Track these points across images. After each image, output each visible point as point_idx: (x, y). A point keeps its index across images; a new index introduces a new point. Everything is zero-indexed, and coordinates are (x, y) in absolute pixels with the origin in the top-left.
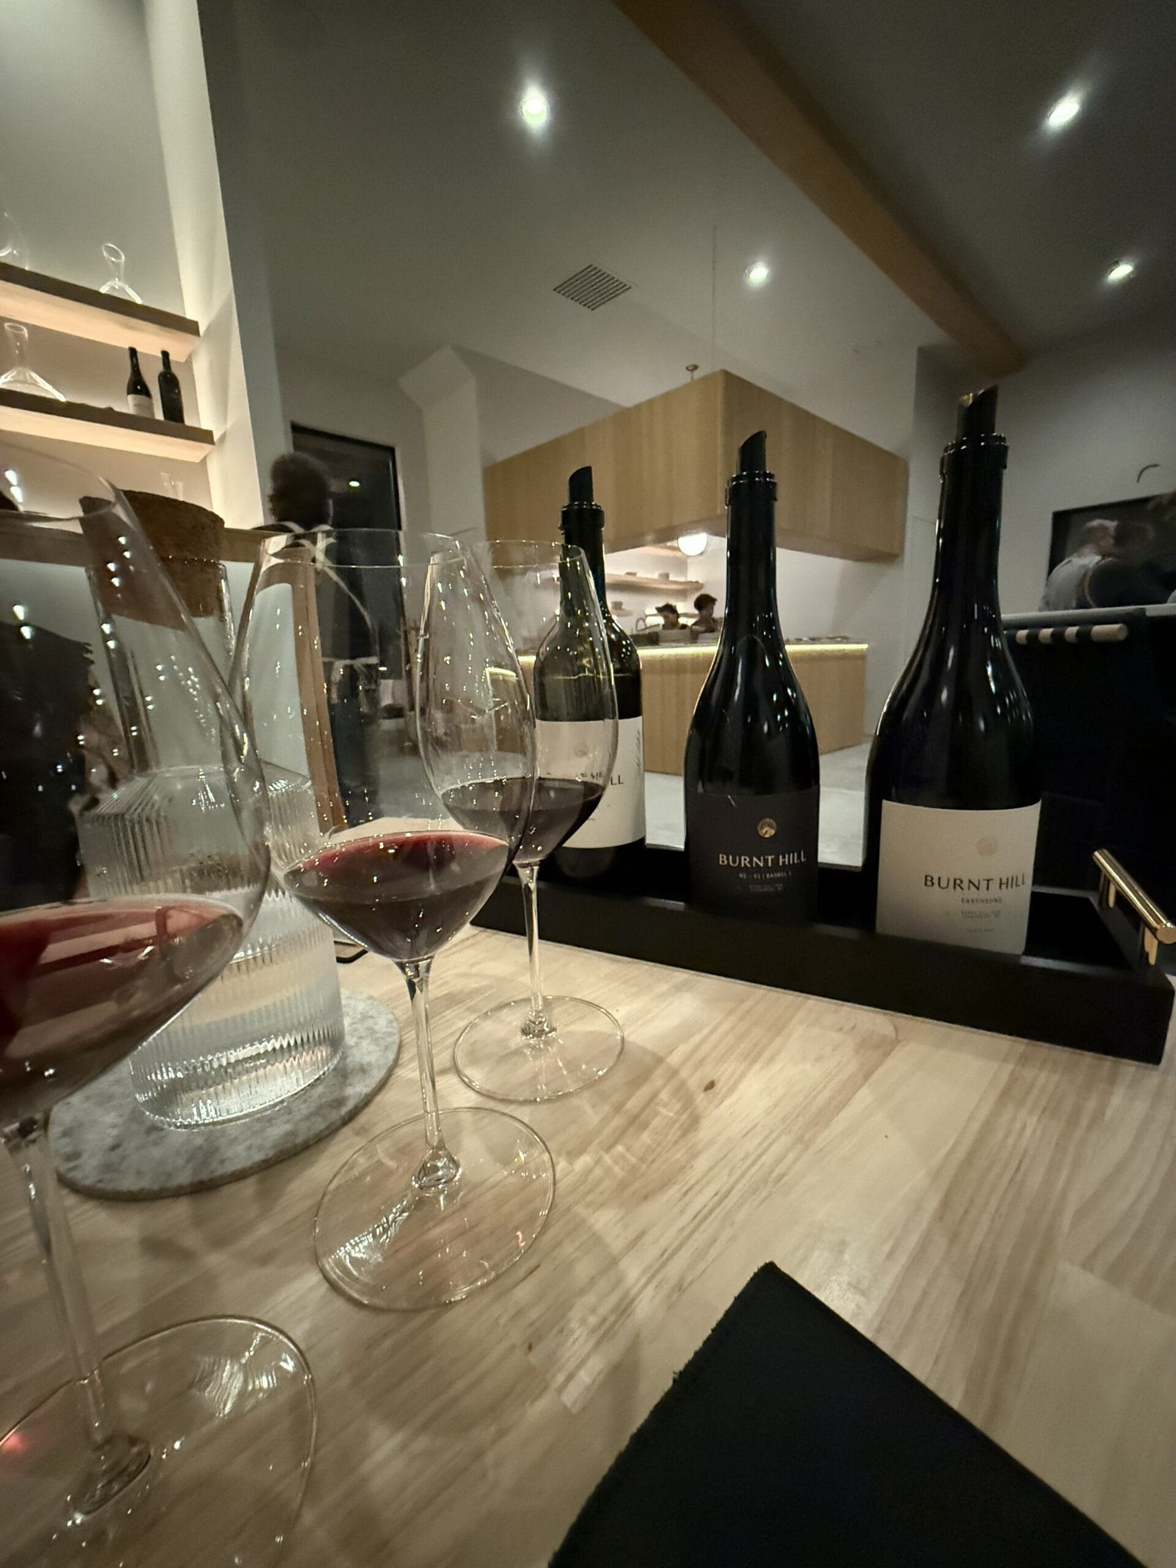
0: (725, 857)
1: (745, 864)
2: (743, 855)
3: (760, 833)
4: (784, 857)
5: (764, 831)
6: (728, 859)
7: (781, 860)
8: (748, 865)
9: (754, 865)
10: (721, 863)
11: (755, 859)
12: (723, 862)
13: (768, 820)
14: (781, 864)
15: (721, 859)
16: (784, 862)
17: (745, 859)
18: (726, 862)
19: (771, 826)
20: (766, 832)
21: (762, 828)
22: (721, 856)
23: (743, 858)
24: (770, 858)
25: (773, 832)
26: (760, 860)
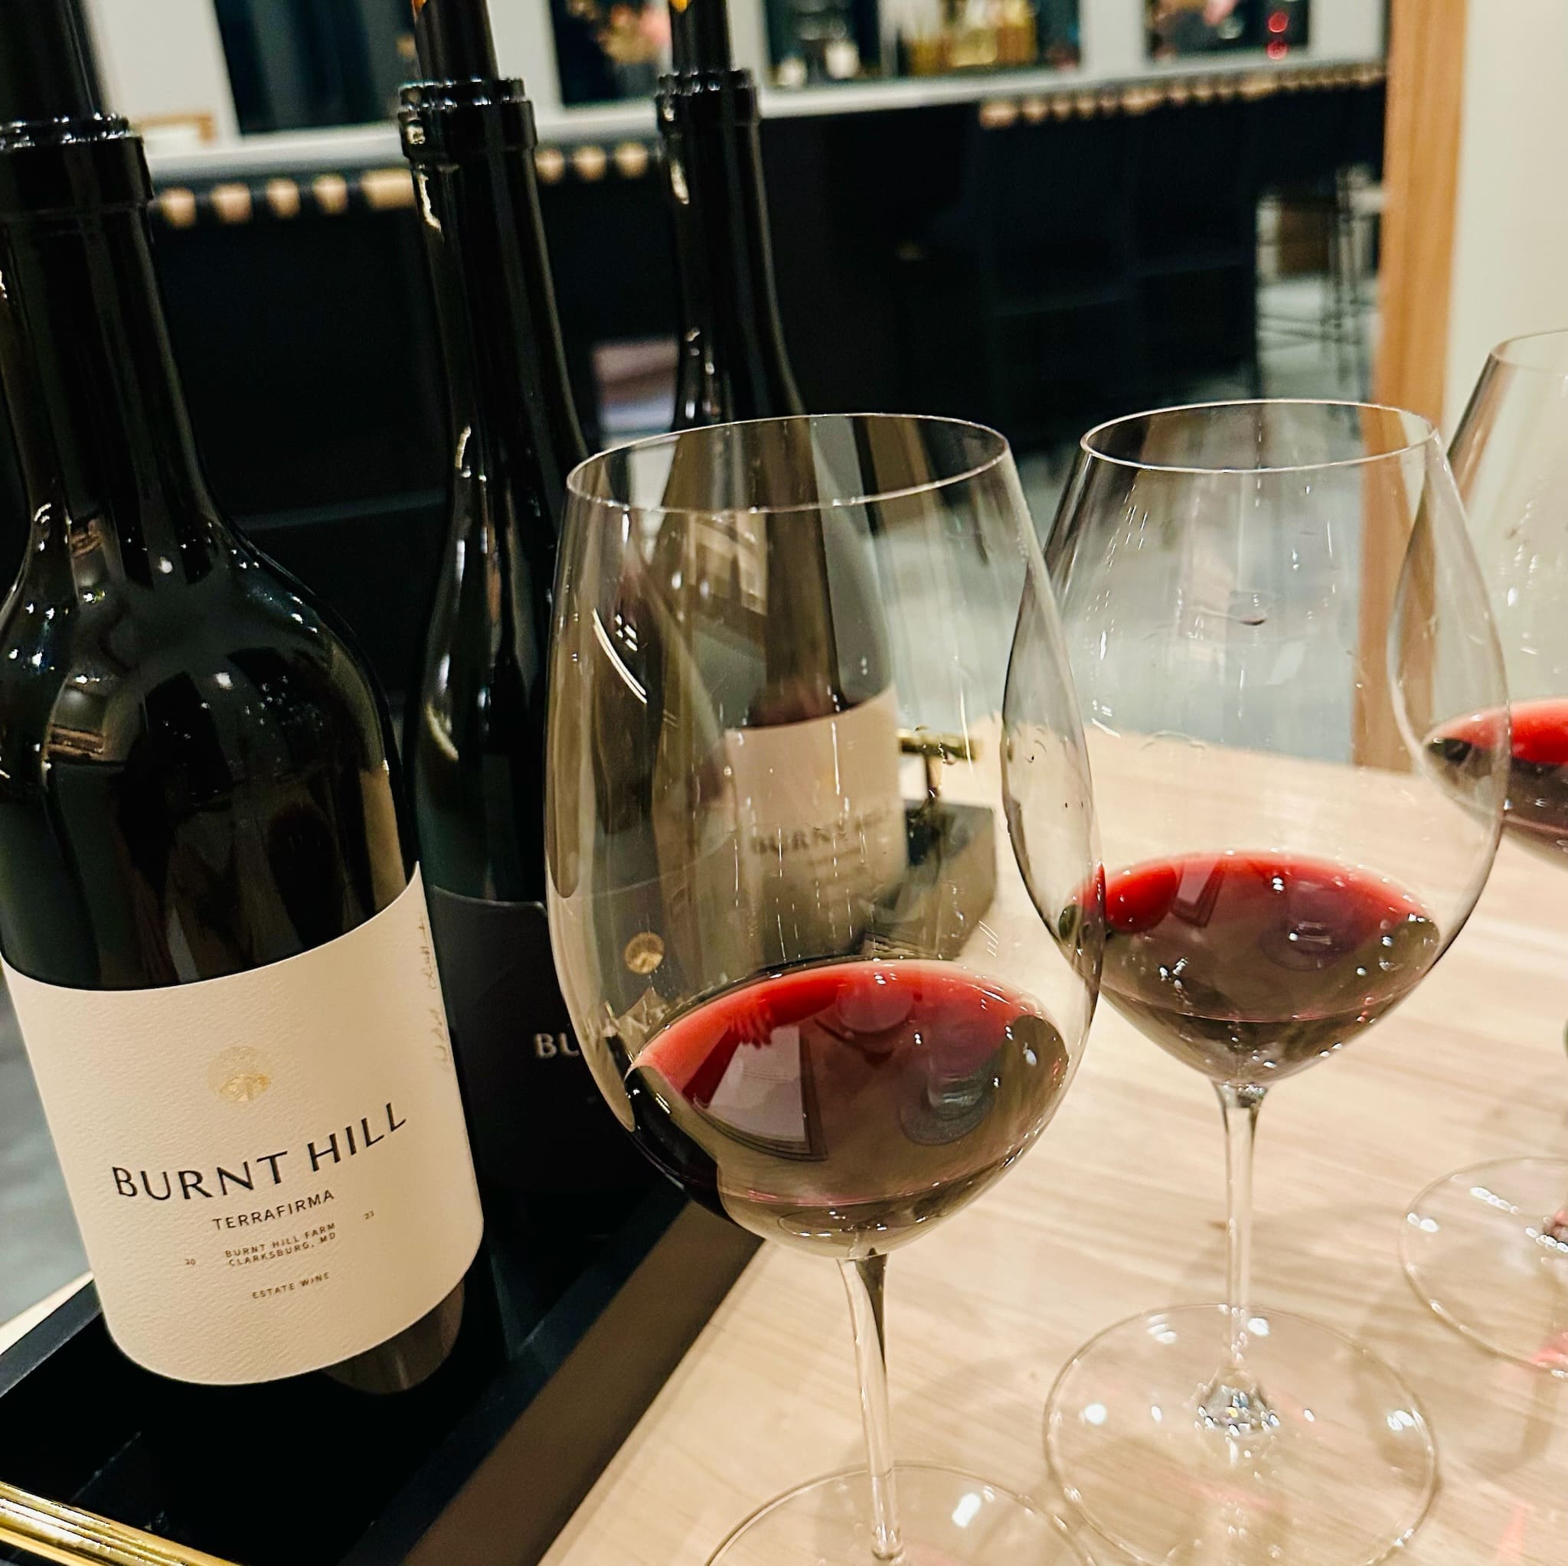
0: (550, 1039)
3: (631, 967)
5: (638, 961)
6: (557, 1043)
10: (541, 1053)
12: (546, 1050)
13: (641, 937)
15: (540, 1045)
18: (554, 1050)
21: (634, 956)
22: (539, 1038)
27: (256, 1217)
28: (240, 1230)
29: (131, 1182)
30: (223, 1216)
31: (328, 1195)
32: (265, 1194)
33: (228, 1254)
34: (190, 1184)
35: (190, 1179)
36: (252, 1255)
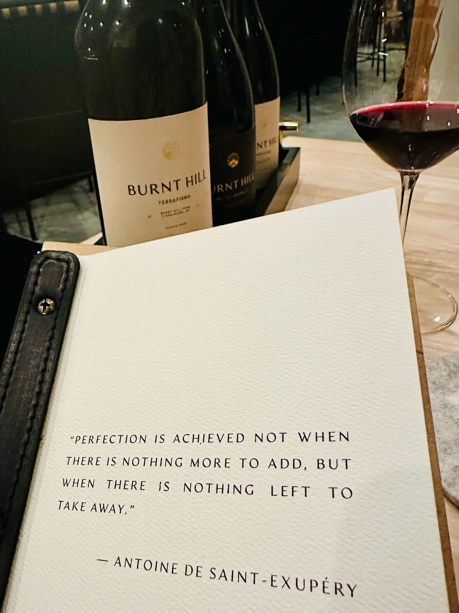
1: (220, 190)
2: (219, 184)
4: (244, 180)
5: (231, 163)
7: (242, 182)
8: (222, 190)
9: (226, 189)
11: (226, 185)
13: (234, 154)
14: (242, 185)
16: (244, 183)
17: (220, 187)
19: (236, 159)
20: (233, 164)
21: (231, 160)
23: (218, 186)
24: (236, 182)
25: (237, 162)
26: (230, 185)
27: (171, 201)
28: (165, 205)
29: (134, 190)
30: (161, 200)
31: (189, 196)
32: (174, 194)
33: (162, 213)
34: (153, 189)
35: (154, 187)
36: (168, 214)
